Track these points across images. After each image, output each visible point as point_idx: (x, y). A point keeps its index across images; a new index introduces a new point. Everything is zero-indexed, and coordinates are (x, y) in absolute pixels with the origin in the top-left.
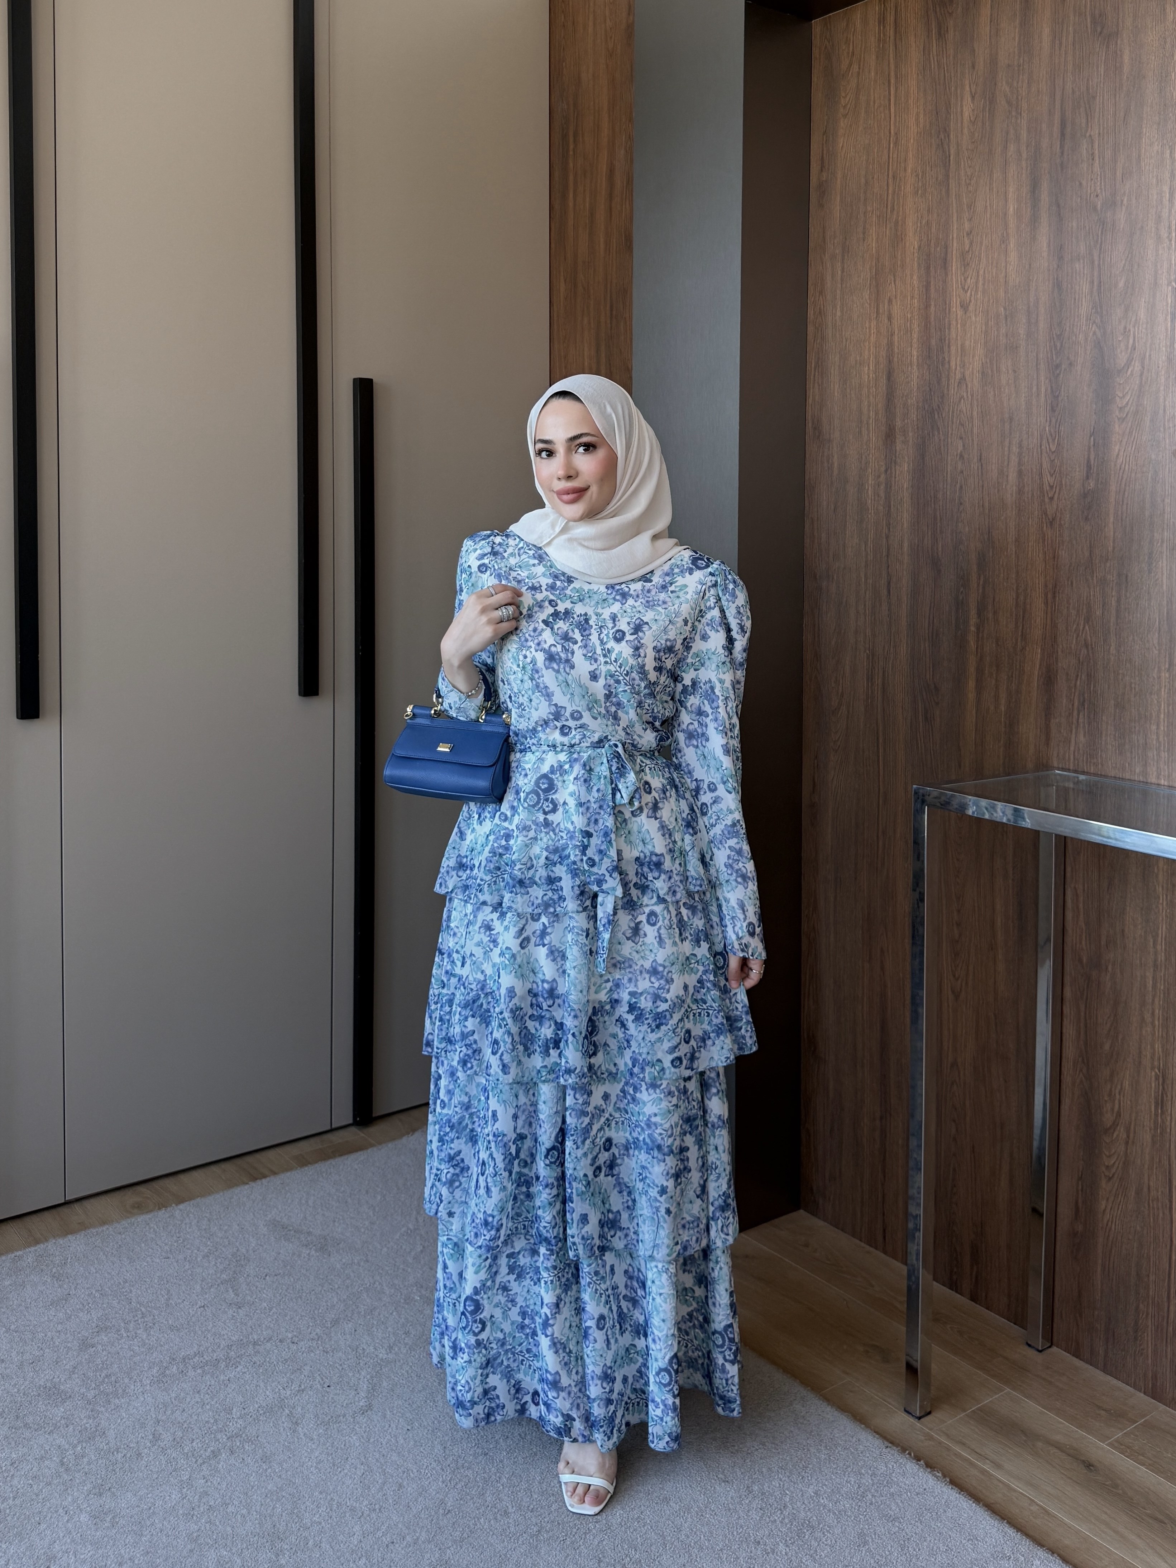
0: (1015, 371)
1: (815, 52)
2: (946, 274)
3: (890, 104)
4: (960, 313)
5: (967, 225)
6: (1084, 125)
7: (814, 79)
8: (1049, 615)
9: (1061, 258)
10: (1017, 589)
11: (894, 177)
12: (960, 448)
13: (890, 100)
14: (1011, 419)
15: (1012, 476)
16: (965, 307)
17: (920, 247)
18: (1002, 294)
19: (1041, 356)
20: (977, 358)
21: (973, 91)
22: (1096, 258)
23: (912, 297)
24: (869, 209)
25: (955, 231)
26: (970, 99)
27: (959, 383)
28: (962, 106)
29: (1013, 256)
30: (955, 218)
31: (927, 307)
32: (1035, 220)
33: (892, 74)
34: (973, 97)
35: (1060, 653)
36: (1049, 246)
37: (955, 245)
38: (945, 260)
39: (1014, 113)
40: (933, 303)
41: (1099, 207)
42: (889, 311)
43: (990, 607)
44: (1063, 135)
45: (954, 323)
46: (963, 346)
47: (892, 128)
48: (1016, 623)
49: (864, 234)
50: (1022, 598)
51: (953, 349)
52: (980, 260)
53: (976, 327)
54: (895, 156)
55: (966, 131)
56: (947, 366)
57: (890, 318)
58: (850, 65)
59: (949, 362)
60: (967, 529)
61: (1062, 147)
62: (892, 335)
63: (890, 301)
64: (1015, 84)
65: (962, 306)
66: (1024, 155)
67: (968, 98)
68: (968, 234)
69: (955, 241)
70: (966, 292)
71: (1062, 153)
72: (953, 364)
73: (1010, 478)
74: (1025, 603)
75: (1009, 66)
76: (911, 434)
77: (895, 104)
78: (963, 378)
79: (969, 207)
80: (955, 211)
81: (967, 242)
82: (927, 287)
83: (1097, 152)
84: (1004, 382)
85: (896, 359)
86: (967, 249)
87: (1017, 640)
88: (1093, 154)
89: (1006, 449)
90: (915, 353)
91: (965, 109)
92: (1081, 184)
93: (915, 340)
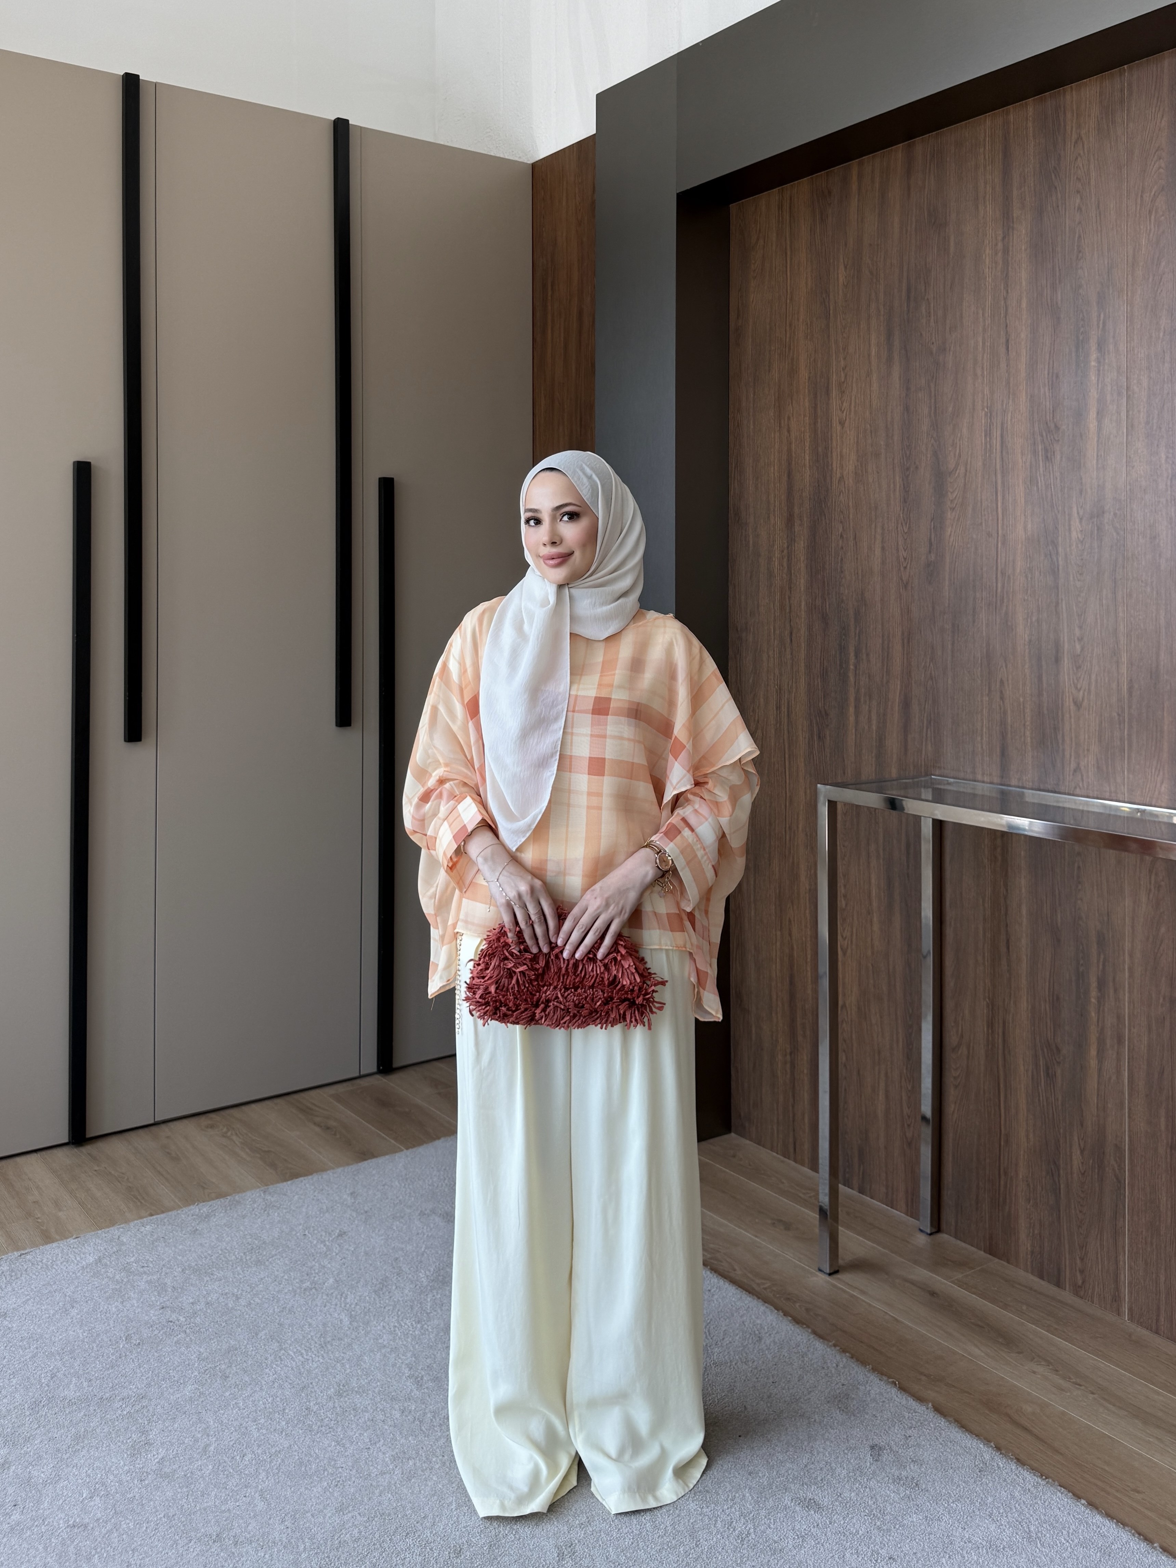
0: (878, 473)
1: (732, 228)
2: (829, 399)
3: (786, 271)
4: (839, 428)
5: (842, 363)
6: (923, 290)
7: (732, 249)
8: (905, 656)
9: (908, 389)
10: (883, 636)
11: (790, 325)
12: (841, 529)
13: (786, 267)
14: (876, 508)
15: (878, 552)
16: (842, 423)
17: (809, 378)
18: (868, 413)
19: (896, 461)
20: (851, 462)
21: (846, 262)
22: (933, 390)
23: (805, 416)
24: (773, 348)
25: (834, 367)
26: (843, 269)
27: (839, 481)
28: (838, 274)
29: (875, 386)
30: (834, 357)
31: (815, 423)
32: (890, 359)
33: (788, 248)
34: (846, 268)
35: (913, 684)
36: (900, 380)
37: (834, 377)
38: (828, 387)
39: (875, 280)
40: (819, 420)
41: (934, 352)
42: (788, 425)
43: (864, 651)
44: (909, 297)
45: (834, 435)
46: (841, 452)
47: (789, 288)
48: (883, 662)
49: (769, 366)
50: (886, 642)
51: (834, 454)
52: (852, 390)
53: (850, 439)
54: (791, 309)
55: (841, 292)
56: (830, 468)
57: (789, 431)
58: (758, 239)
59: (832, 465)
60: (846, 591)
61: (908, 306)
62: (790, 444)
63: (789, 418)
64: (875, 259)
65: (840, 423)
66: (882, 313)
67: (842, 267)
68: (843, 369)
69: (834, 374)
70: (843, 412)
71: (908, 311)
72: (834, 466)
73: (876, 552)
74: (888, 648)
75: (871, 245)
76: (805, 519)
77: (790, 271)
78: (842, 477)
79: (844, 349)
80: (834, 352)
81: (843, 375)
82: (815, 408)
83: (932, 311)
84: (871, 480)
85: (793, 463)
86: (843, 380)
87: (883, 676)
88: (930, 313)
89: (873, 530)
90: (807, 457)
91: (840, 276)
92: (921, 334)
93: (807, 448)
